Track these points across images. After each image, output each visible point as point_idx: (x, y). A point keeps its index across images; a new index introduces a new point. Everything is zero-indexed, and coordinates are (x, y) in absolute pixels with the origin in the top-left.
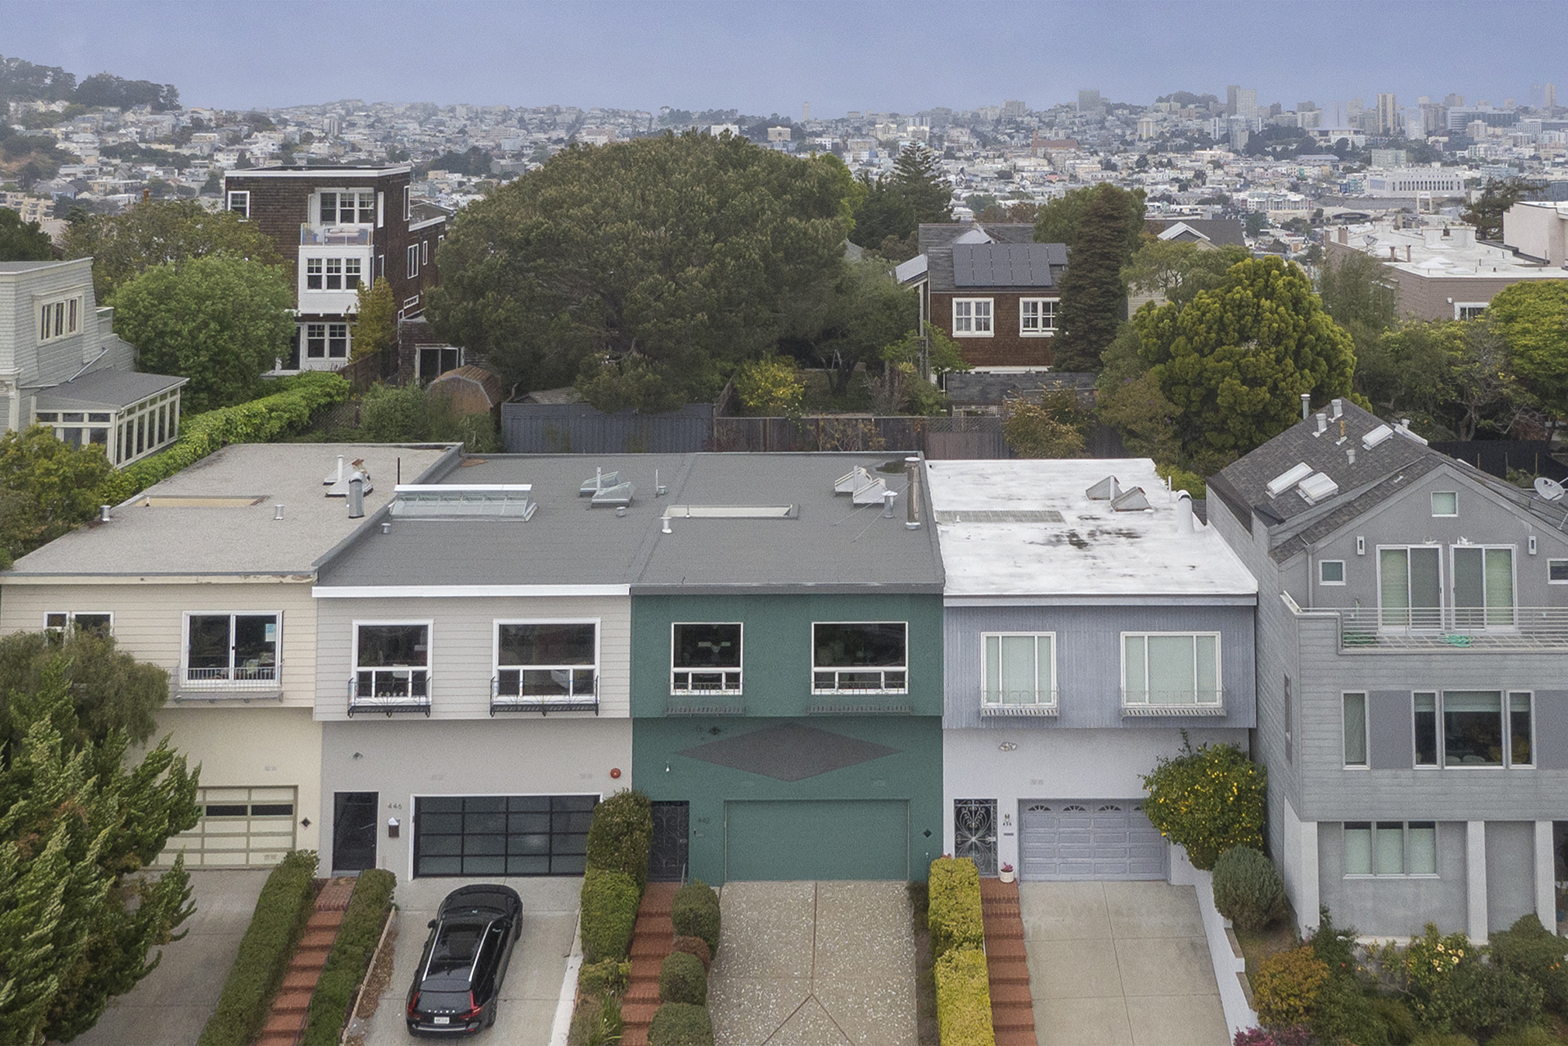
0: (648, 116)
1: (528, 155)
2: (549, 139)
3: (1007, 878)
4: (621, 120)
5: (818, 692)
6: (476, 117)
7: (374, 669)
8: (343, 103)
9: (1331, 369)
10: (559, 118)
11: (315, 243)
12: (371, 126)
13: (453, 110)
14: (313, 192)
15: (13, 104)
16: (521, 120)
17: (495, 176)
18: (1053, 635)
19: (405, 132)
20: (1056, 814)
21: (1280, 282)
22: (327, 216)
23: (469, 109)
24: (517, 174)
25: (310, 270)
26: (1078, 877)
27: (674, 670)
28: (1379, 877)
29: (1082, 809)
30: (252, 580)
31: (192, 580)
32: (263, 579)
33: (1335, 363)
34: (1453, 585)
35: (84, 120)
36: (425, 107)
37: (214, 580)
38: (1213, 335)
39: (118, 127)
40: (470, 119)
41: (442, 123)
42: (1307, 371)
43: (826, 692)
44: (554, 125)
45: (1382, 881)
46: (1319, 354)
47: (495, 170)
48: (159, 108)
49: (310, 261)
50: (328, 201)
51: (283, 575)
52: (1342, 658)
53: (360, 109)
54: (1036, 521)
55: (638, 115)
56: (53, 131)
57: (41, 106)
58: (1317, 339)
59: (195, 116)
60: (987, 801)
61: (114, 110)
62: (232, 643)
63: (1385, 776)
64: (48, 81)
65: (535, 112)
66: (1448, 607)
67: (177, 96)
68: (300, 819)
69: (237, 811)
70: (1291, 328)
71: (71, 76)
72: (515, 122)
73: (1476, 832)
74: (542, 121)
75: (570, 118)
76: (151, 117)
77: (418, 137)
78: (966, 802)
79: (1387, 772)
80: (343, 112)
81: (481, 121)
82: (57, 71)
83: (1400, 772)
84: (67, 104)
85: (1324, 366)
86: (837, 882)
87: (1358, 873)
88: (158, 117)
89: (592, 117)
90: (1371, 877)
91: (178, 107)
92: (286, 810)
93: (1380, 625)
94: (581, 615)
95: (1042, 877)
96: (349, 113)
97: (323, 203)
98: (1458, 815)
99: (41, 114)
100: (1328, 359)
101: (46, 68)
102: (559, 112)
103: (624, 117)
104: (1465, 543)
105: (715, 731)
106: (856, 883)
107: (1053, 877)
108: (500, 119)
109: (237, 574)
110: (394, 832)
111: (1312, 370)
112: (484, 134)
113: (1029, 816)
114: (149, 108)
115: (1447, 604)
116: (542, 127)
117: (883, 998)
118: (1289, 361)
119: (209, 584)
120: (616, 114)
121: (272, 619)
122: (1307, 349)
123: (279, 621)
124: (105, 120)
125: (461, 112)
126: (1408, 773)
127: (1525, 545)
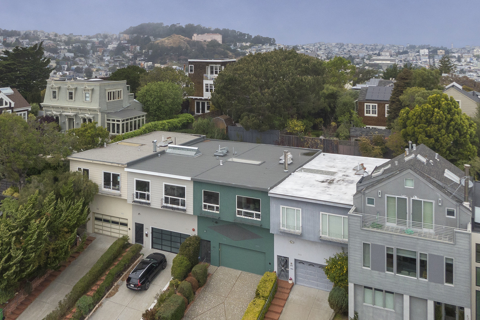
0: (403, 47)
1: (366, 58)
2: (373, 53)
3: (290, 282)
4: (395, 48)
5: (238, 216)
6: (354, 47)
7: (139, 192)
8: (319, 43)
9: (461, 135)
10: (377, 47)
11: (208, 79)
12: (325, 49)
13: (348, 45)
14: (208, 66)
15: (238, 43)
16: (366, 48)
17: (354, 64)
18: (300, 209)
19: (333, 51)
20: (306, 266)
21: (444, 103)
22: (212, 73)
23: (352, 45)
24: (361, 64)
25: (206, 87)
26: (312, 287)
27: (203, 203)
28: (375, 306)
29: (313, 266)
30: (113, 164)
31: (101, 163)
32: (115, 165)
33: (462, 133)
34: (411, 212)
35: (254, 48)
36: (340, 44)
37: (106, 163)
38: (418, 120)
39: (261, 50)
40: (352, 47)
41: (345, 49)
42: (451, 135)
43: (240, 216)
44: (376, 49)
45: (376, 308)
46: (456, 129)
47: (355, 62)
48: (271, 45)
49: (206, 84)
50: (212, 68)
51: (119, 164)
52: (362, 230)
53: (323, 45)
54: (326, 174)
55: (400, 46)
56: (247, 50)
57: (244, 44)
58: (455, 124)
59: (279, 46)
60: (286, 258)
61: (260, 45)
62: (111, 180)
63: (376, 273)
64: (246, 37)
65: (371, 45)
66: (409, 220)
67: (275, 41)
68: (128, 228)
69: (117, 223)
70: (444, 119)
71: (251, 36)
72: (365, 48)
73: (406, 298)
74: (372, 48)
75: (380, 47)
76: (269, 47)
77: (337, 53)
78: (281, 256)
79: (377, 272)
80: (319, 46)
81: (356, 48)
82: (248, 34)
83: (381, 273)
84: (250, 43)
85: (457, 133)
86: (247, 272)
87: (368, 303)
88: (271, 47)
89: (386, 47)
90: (372, 305)
91: (276, 44)
92: (126, 225)
93: (386, 222)
94: (183, 184)
95: (302, 284)
96: (321, 46)
97: (211, 69)
98: (400, 292)
99: (245, 46)
100: (459, 131)
101: (245, 34)
102: (377, 46)
103: (396, 47)
104: (416, 198)
105: (216, 223)
106: (252, 274)
107: (305, 285)
108: (361, 47)
109: (110, 162)
110: (147, 235)
111: (453, 134)
112: (355, 52)
113: (298, 265)
114: (268, 45)
115: (409, 219)
116: (372, 50)
117: (240, 308)
118: (443, 131)
119: (105, 164)
120: (394, 46)
121: (119, 175)
122: (451, 127)
123: (120, 175)
124: (259, 48)
125: (350, 45)
126: (383, 273)
127: (437, 202)
